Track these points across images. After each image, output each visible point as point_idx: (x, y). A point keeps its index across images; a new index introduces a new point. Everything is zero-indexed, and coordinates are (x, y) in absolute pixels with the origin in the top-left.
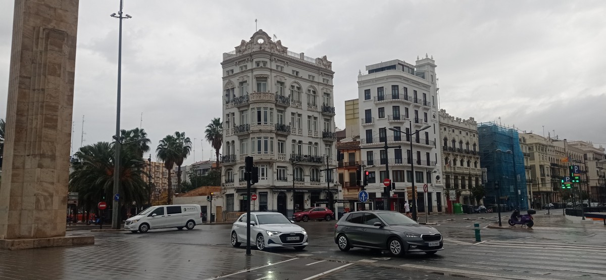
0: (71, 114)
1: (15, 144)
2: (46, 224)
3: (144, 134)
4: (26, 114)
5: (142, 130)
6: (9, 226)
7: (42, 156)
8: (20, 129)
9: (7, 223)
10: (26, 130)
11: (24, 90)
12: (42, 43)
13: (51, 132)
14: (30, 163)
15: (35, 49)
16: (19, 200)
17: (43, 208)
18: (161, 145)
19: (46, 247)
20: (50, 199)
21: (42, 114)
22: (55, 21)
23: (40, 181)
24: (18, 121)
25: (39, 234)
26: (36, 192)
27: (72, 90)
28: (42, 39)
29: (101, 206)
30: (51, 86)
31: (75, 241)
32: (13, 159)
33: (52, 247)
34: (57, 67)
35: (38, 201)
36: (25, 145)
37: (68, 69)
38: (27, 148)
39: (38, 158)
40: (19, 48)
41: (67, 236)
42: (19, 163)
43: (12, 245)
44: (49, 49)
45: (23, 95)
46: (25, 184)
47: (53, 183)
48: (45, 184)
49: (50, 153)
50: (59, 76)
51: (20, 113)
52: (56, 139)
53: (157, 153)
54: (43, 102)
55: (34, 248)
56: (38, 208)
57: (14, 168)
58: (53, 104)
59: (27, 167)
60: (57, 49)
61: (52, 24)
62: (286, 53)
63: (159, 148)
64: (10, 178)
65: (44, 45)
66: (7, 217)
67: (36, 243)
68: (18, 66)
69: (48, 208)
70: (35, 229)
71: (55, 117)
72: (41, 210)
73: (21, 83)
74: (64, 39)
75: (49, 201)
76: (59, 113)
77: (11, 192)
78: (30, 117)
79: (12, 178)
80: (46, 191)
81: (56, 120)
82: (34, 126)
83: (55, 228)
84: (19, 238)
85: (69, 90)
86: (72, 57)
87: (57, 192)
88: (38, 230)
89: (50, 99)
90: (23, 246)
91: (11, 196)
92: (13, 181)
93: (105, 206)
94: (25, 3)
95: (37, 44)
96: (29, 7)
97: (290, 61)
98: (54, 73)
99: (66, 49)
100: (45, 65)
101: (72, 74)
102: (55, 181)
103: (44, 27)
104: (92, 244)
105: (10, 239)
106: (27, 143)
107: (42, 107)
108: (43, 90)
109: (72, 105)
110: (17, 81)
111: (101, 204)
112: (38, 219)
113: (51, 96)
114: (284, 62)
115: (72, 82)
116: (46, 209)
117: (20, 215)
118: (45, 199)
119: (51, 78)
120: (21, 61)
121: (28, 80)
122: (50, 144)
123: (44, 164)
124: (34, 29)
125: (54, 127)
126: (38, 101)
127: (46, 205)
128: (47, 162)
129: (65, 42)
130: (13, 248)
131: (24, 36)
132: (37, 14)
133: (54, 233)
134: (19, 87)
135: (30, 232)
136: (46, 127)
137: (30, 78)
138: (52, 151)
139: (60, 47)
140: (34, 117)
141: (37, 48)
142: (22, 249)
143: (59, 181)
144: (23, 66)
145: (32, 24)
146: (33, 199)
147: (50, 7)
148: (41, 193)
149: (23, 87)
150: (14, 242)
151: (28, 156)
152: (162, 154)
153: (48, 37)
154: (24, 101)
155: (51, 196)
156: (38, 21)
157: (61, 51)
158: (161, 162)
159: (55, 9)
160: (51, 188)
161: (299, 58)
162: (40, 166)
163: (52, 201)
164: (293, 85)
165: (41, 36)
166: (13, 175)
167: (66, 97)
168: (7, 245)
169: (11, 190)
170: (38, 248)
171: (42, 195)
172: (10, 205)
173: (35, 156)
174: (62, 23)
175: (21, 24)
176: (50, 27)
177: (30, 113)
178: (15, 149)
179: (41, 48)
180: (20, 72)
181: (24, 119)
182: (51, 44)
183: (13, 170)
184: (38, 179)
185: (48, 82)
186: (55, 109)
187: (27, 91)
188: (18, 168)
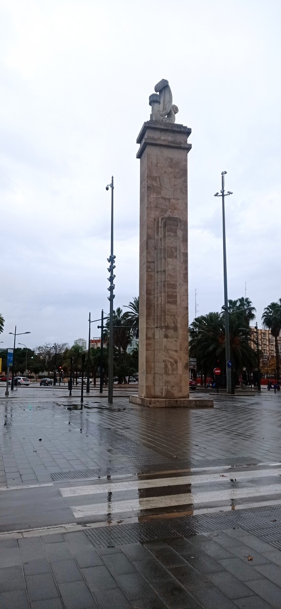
0: (187, 290)
1: (147, 319)
2: (173, 386)
3: (249, 303)
4: (153, 293)
5: (247, 299)
6: (147, 387)
7: (167, 327)
8: (149, 306)
9: (145, 385)
10: (154, 306)
11: (151, 273)
12: (161, 230)
13: (172, 307)
14: (159, 334)
15: (156, 237)
16: (153, 365)
17: (170, 372)
18: (266, 312)
19: (174, 407)
20: (175, 365)
21: (165, 292)
22: (170, 210)
23: (167, 350)
24: (148, 299)
25: (169, 395)
26: (165, 358)
27: (186, 269)
28: (161, 227)
29: (216, 371)
30: (170, 267)
31: (198, 403)
32: (146, 331)
33: (179, 407)
34: (173, 250)
35: (166, 366)
36: (154, 319)
37: (182, 250)
38: (155, 321)
39: (164, 330)
40: (145, 238)
41: (191, 398)
42: (150, 335)
43: (150, 403)
44: (166, 235)
45: (150, 277)
46: (156, 352)
47: (176, 351)
48: (171, 352)
49: (173, 325)
50: (176, 258)
51: (148, 293)
52: (177, 312)
53: (263, 320)
54: (165, 282)
55: (166, 407)
56: (166, 373)
57: (148, 338)
58: (173, 283)
59: (156, 337)
60: (172, 234)
61: (168, 213)
63: (265, 316)
64: (145, 346)
65: (163, 232)
66: (145, 379)
67: (167, 403)
68: (145, 253)
69: (174, 372)
70: (165, 390)
71: (174, 294)
72: (169, 375)
73: (148, 267)
74: (178, 225)
75: (175, 366)
76: (177, 290)
77: (146, 359)
78: (156, 295)
80: (172, 358)
81: (176, 296)
82: (159, 302)
83: (180, 391)
84: (154, 397)
85: (184, 269)
86: (185, 240)
87: (180, 359)
88: (168, 392)
89: (170, 278)
90: (158, 405)
91: (146, 362)
92: (147, 350)
93: (219, 371)
94: (147, 200)
95: (158, 233)
96: (150, 203)
98: (172, 256)
99: (180, 233)
100: (165, 249)
101: (186, 255)
102: (178, 349)
103: (162, 217)
104: (212, 407)
105: (148, 398)
106: (155, 317)
107: (164, 285)
108: (164, 271)
109: (187, 282)
110: (145, 266)
111: (216, 370)
112: (167, 382)
113: (171, 276)
115: (186, 262)
116: (173, 374)
117: (154, 377)
118: (172, 365)
119: (170, 260)
120: (147, 249)
121: (153, 264)
122: (172, 317)
123: (169, 335)
124: (155, 220)
125: (175, 303)
126: (161, 281)
127: (173, 370)
128: (171, 333)
129: (179, 227)
130: (151, 406)
131: (148, 228)
132: (156, 207)
133: (180, 395)
134: (147, 271)
135: (162, 393)
136: (168, 302)
137: (154, 262)
138: (174, 323)
139: (175, 232)
140: (159, 295)
141: (158, 236)
142: (157, 407)
143: (181, 350)
144: (148, 253)
145: (153, 216)
146: (163, 365)
147: (165, 199)
148: (168, 359)
149: (149, 270)
150: (151, 400)
151: (157, 328)
152: (268, 321)
153: (165, 226)
154: (151, 282)
155: (176, 362)
156: (157, 213)
157: (176, 236)
158: (268, 329)
159: (169, 200)
160: (175, 355)
162: (166, 336)
163: (177, 366)
165: (160, 225)
166: (147, 344)
167: (182, 275)
168: (147, 403)
169: (146, 357)
170: (169, 407)
171: (169, 361)
172: (146, 369)
173: (161, 327)
174: (175, 211)
175: (145, 217)
176: (166, 216)
177: (156, 292)
178: (147, 323)
179: (161, 235)
180: (147, 258)
181: (152, 297)
182: (168, 231)
183: (146, 340)
184: (165, 348)
185: (168, 264)
186: (174, 286)
187: (152, 273)
188: (150, 338)
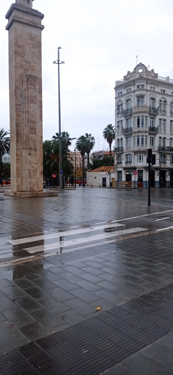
0: (42, 125)
1: (17, 143)
2: (34, 185)
3: (68, 135)
4: (20, 126)
6: (17, 185)
7: (30, 149)
8: (18, 134)
9: (16, 184)
10: (21, 135)
11: (18, 113)
12: (25, 84)
13: (33, 136)
14: (25, 153)
15: (21, 88)
16: (21, 172)
17: (32, 176)
18: (78, 141)
19: (36, 197)
20: (35, 172)
21: (28, 126)
22: (30, 70)
23: (30, 163)
24: (17, 130)
25: (32, 190)
26: (29, 168)
27: (41, 111)
28: (25, 81)
29: (53, 176)
30: (32, 109)
31: (49, 194)
32: (17, 151)
33: (39, 197)
34: (34, 98)
35: (30, 173)
36: (21, 143)
37: (39, 99)
39: (28, 150)
40: (14, 88)
41: (44, 192)
42: (19, 153)
43: (21, 195)
44: (29, 87)
45: (18, 115)
46: (23, 164)
47: (36, 164)
48: (33, 164)
49: (34, 148)
50: (35, 103)
51: (17, 125)
52: (36, 140)
53: (76, 146)
54: (28, 119)
55: (30, 197)
56: (30, 177)
57: (17, 155)
58: (34, 120)
59: (23, 155)
60: (33, 87)
61: (29, 72)
62: (157, 78)
63: (77, 143)
64: (16, 160)
65: (26, 85)
66: (16, 181)
67: (31, 195)
68: (14, 98)
69: (35, 177)
70: (29, 187)
71: (35, 127)
72: (32, 178)
73: (17, 108)
74: (36, 81)
75: (35, 173)
76: (36, 125)
77: (17, 168)
78: (22, 127)
79: (17, 161)
80: (34, 168)
81: (36, 129)
82: (25, 132)
83: (38, 187)
85: (40, 111)
86: (40, 92)
87: (38, 168)
88: (31, 188)
89: (32, 117)
90: (25, 196)
91: (17, 170)
92: (17, 163)
93: (55, 176)
94: (15, 61)
95: (23, 85)
96: (17, 63)
97: (160, 83)
98: (32, 102)
99: (37, 87)
100: (28, 97)
101: (41, 102)
103: (25, 74)
104: (57, 196)
105: (18, 192)
106: (22, 142)
107: (28, 121)
108: (28, 112)
109: (42, 120)
110: (14, 107)
112: (30, 182)
113: (32, 115)
114: (156, 84)
115: (41, 106)
116: (34, 177)
117: (22, 180)
118: (33, 172)
119: (31, 105)
120: (15, 96)
121: (20, 106)
122: (34, 142)
123: (32, 153)
124: (20, 76)
125: (35, 133)
126: (26, 119)
127: (34, 175)
128: (33, 152)
129: (37, 83)
130: (21, 197)
131: (16, 81)
132: (21, 67)
133: (38, 190)
134: (16, 111)
135: (27, 189)
136: (31, 133)
137: (20, 105)
138: (35, 146)
139: (35, 86)
140: (24, 127)
141: (23, 87)
142: (25, 197)
143: (38, 163)
144: (16, 98)
145: (19, 73)
146: (28, 172)
147: (27, 62)
148: (31, 168)
149: (18, 110)
150: (21, 193)
151: (23, 149)
152: (79, 147)
153: (28, 81)
154: (19, 119)
155: (36, 170)
156: (22, 71)
157: (35, 89)
159: (30, 63)
160: (36, 166)
161: (166, 80)
162: (30, 154)
163: (36, 173)
164: (161, 99)
165: (24, 80)
166: (17, 159)
167: (39, 116)
168: (18, 195)
169: (17, 167)
170: (32, 197)
171: (32, 170)
172: (17, 175)
173: (26, 149)
174: (34, 71)
175: (14, 73)
176: (28, 74)
177: (22, 125)
178: (16, 145)
179: (25, 87)
180: (16, 102)
181: (19, 128)
182: (30, 85)
183: (17, 157)
184: (29, 161)
185: (30, 107)
186: (34, 122)
187: (20, 113)
188: (19, 155)
